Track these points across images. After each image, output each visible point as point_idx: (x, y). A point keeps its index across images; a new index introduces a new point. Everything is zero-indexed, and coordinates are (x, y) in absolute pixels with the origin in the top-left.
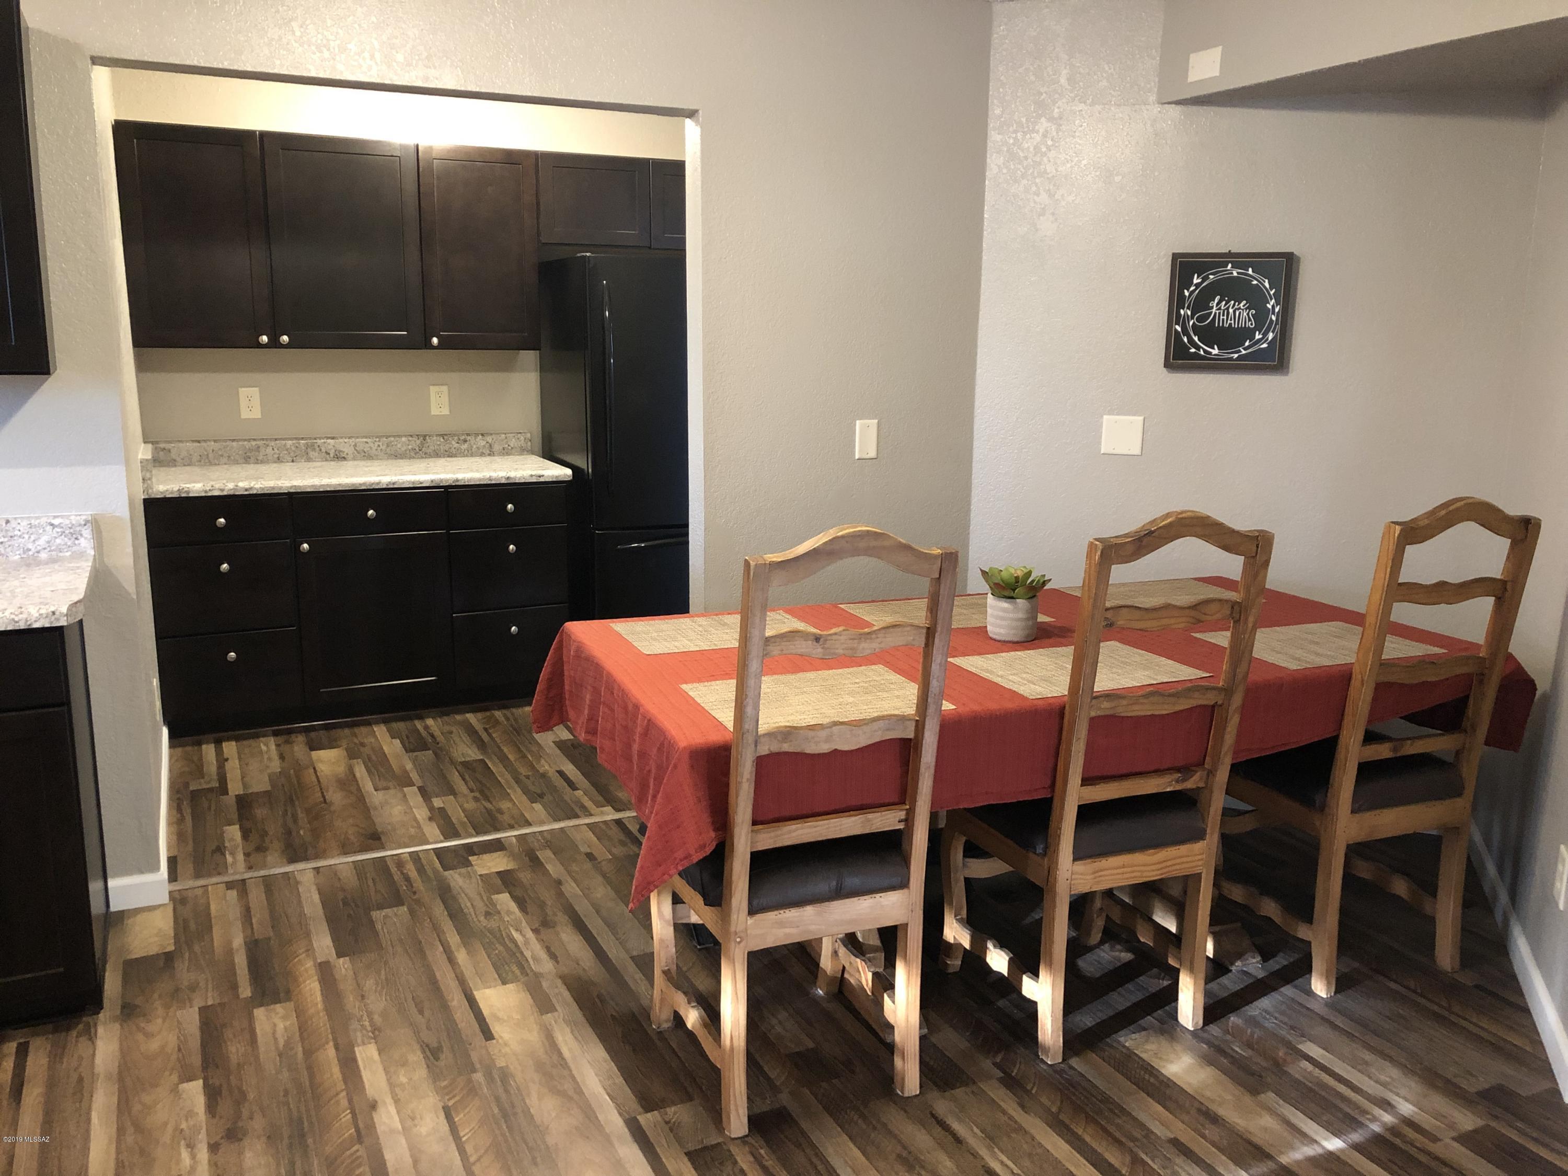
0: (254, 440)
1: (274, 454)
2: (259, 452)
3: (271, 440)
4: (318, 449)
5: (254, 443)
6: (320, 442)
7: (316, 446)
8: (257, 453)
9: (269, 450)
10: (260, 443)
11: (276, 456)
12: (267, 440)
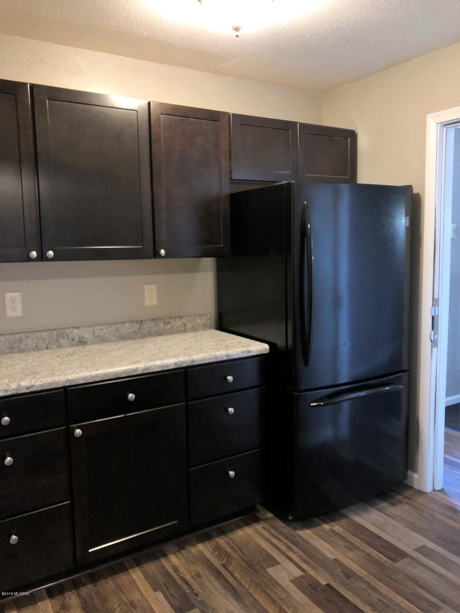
0: (17, 333)
1: (33, 343)
2: (21, 343)
3: (30, 332)
4: (66, 337)
5: (17, 336)
6: (67, 331)
7: (65, 335)
8: (20, 344)
9: (29, 341)
10: (22, 336)
11: (34, 345)
12: (27, 332)
